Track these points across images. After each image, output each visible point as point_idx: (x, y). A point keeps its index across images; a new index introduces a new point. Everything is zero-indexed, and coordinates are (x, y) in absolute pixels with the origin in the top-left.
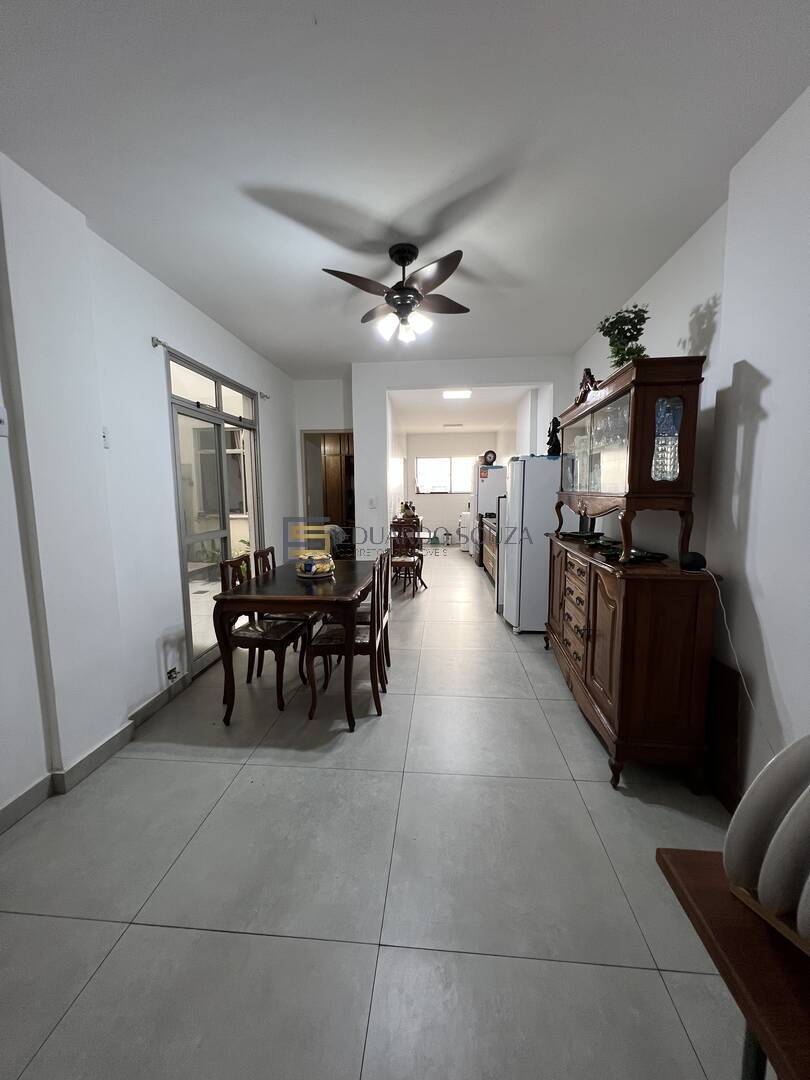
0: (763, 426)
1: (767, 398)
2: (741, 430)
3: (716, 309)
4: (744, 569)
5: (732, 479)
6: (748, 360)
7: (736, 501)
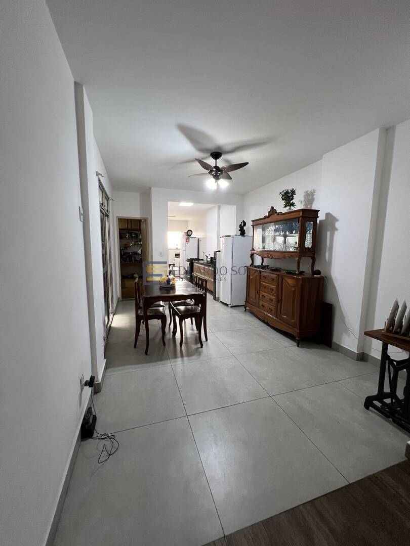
0: (336, 232)
1: (337, 225)
2: (329, 233)
3: (314, 194)
4: (330, 275)
5: (326, 248)
6: (331, 213)
7: (327, 254)
